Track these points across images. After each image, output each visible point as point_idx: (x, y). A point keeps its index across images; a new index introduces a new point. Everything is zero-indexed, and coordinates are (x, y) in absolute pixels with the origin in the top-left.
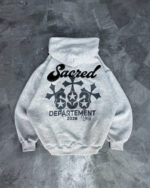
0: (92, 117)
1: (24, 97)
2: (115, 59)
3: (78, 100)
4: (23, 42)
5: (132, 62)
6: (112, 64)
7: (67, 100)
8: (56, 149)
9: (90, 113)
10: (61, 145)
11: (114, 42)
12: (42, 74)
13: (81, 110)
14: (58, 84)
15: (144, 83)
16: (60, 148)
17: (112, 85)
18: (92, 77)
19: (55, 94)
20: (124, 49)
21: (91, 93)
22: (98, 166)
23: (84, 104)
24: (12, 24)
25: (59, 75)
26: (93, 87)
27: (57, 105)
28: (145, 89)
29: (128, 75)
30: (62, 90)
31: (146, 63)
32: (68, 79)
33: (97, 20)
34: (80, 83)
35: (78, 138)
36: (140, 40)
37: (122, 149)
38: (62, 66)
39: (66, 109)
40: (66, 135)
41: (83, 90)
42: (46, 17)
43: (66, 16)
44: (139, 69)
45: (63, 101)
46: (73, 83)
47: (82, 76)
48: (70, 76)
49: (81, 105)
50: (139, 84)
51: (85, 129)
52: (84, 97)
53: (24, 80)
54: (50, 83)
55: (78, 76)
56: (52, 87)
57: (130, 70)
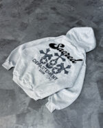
0: (53, 80)
4: (55, 23)
7: (49, 62)
8: (18, 78)
9: (54, 77)
10: (23, 78)
11: (101, 56)
14: (53, 51)
15: (99, 88)
16: (20, 79)
18: (73, 62)
19: (46, 54)
21: (64, 69)
24: (58, 13)
25: (57, 48)
26: (69, 67)
27: (41, 60)
30: (52, 55)
33: (102, 40)
34: (64, 60)
35: (34, 83)
39: (44, 65)
41: (62, 64)
45: (47, 60)
46: (60, 57)
47: (68, 58)
48: (62, 53)
50: (96, 86)
52: (59, 68)
56: (48, 50)
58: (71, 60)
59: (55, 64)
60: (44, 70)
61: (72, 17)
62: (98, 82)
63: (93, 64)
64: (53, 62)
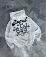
0: (29, 33)
1: (6, 32)
3: (23, 29)
5: (36, 14)
6: (30, 16)
7: (20, 30)
8: (21, 45)
10: (22, 44)
11: (29, 10)
12: (10, 24)
13: (25, 32)
15: (41, 19)
17: (32, 22)
18: (25, 21)
20: (32, 11)
22: (35, 47)
23: (25, 30)
25: (15, 23)
26: (27, 24)
28: (42, 21)
31: (40, 13)
32: (18, 24)
33: (22, 4)
34: (22, 24)
35: (26, 40)
36: (36, 7)
37: (40, 40)
38: (16, 20)
39: (20, 33)
42: (6, 7)
43: (12, 6)
44: (38, 15)
45: (19, 31)
46: (20, 25)
47: (22, 22)
48: (19, 23)
49: (24, 30)
53: (5, 27)
54: (13, 26)
57: (36, 16)
58: (24, 21)
59: (22, 28)
60: (23, 34)
61: (3, 8)
62: (38, 18)
63: (31, 15)
64: (21, 29)
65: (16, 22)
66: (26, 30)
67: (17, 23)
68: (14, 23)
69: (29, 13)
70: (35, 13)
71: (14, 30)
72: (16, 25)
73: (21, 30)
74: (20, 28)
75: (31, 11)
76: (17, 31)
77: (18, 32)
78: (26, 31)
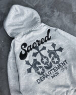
2: (54, 20)
3: (50, 60)
5: (66, 15)
6: (54, 24)
7: (42, 65)
9: (64, 64)
12: (15, 58)
13: (56, 65)
18: (49, 39)
19: (32, 66)
21: (55, 51)
23: (56, 60)
25: (27, 52)
27: (39, 73)
29: (69, 25)
30: (35, 60)
31: (74, 11)
32: (34, 51)
33: (27, 2)
38: (25, 44)
40: (59, 89)
41: (49, 51)
44: (73, 17)
45: (41, 67)
46: (39, 51)
47: (42, 43)
49: (54, 63)
51: (68, 77)
52: (52, 55)
55: (39, 45)
58: (46, 41)
59: (47, 59)
62: (75, 23)
63: (55, 21)
64: (45, 60)
65: (26, 49)
66: (58, 59)
67: (31, 49)
68: (23, 52)
69: (50, 17)
70: (63, 15)
71: (29, 71)
72: (30, 54)
73: (47, 63)
74: (42, 59)
75: (53, 12)
76: (37, 69)
77: (40, 70)
78: (57, 62)
